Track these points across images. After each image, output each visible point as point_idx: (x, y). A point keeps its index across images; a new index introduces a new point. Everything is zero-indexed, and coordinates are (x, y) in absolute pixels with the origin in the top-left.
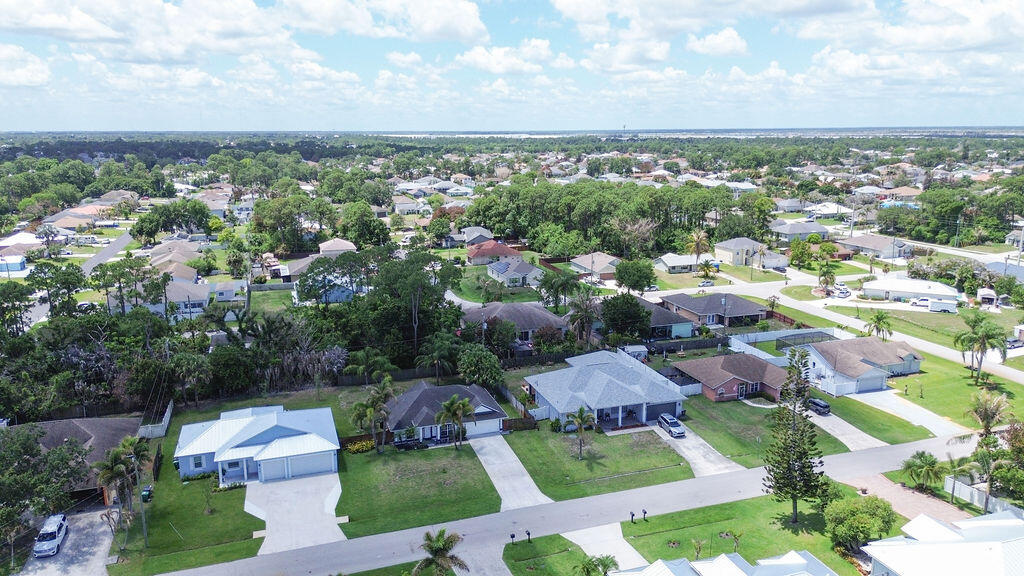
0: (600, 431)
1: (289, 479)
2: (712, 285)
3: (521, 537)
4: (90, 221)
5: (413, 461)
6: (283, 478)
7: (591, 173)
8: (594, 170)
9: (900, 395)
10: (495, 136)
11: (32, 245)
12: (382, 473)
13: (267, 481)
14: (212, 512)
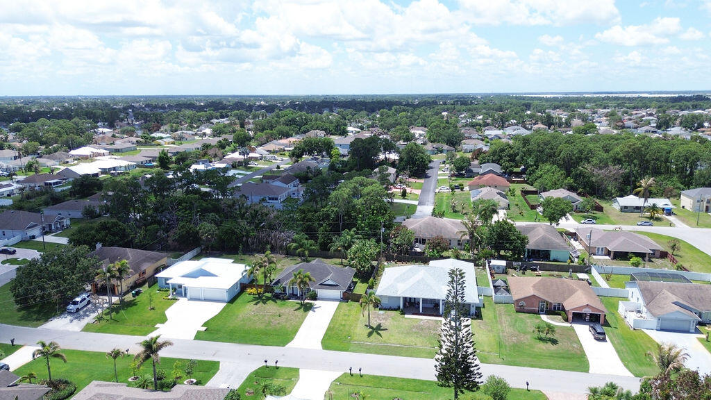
0: (403, 313)
1: (202, 300)
2: (651, 225)
3: (271, 364)
4: (282, 147)
5: (271, 307)
6: (199, 300)
7: (659, 127)
8: (664, 124)
9: (700, 340)
10: (611, 95)
11: (237, 159)
12: (248, 309)
13: (191, 299)
14: (153, 309)
